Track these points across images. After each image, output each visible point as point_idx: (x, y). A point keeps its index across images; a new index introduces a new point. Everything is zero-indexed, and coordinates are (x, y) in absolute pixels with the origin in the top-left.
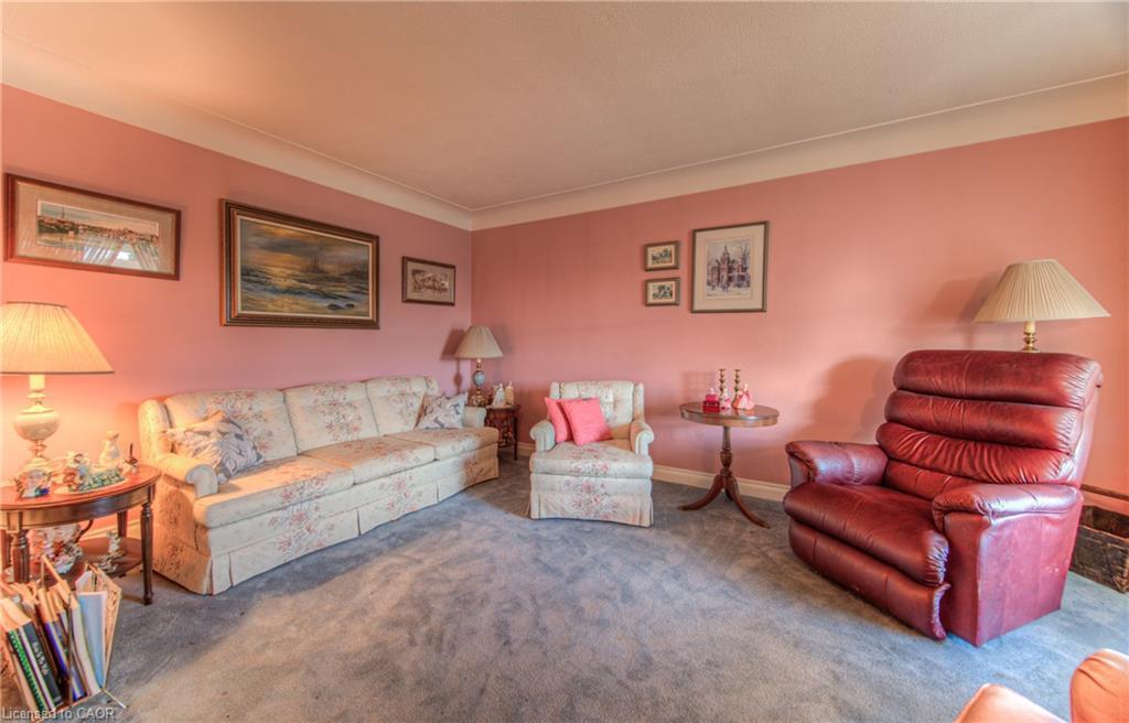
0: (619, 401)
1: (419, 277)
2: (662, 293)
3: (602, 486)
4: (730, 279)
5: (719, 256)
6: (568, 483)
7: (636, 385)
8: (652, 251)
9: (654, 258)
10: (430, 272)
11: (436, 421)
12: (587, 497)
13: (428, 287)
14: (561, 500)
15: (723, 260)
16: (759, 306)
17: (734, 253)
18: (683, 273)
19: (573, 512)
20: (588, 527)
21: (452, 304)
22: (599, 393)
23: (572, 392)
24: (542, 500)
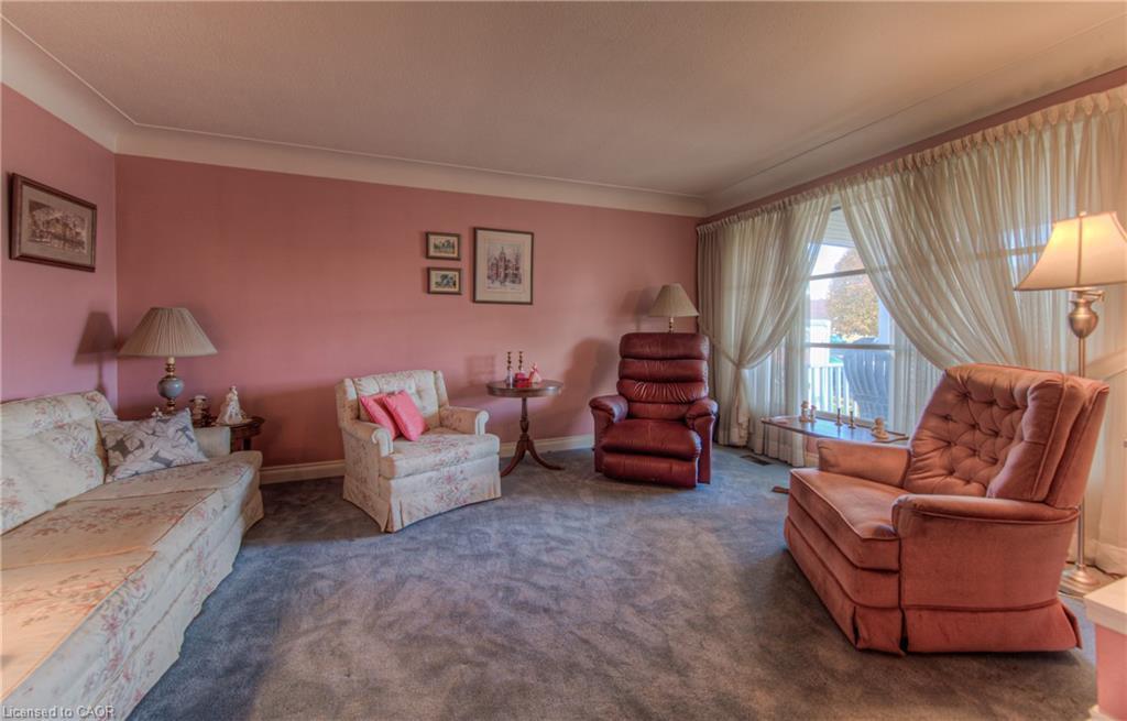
0: (422, 391)
1: (41, 216)
2: (445, 281)
3: (462, 472)
4: (506, 275)
5: (497, 254)
6: (430, 479)
7: (435, 372)
8: (433, 240)
9: (436, 247)
10: (60, 209)
11: (156, 458)
12: (448, 487)
13: (56, 236)
14: (425, 500)
15: (501, 259)
16: (529, 300)
17: (509, 254)
18: (465, 264)
19: (435, 508)
20: (455, 517)
21: (91, 269)
22: (402, 385)
23: (371, 388)
24: (405, 506)
